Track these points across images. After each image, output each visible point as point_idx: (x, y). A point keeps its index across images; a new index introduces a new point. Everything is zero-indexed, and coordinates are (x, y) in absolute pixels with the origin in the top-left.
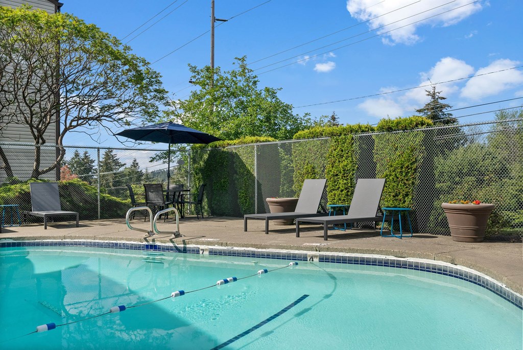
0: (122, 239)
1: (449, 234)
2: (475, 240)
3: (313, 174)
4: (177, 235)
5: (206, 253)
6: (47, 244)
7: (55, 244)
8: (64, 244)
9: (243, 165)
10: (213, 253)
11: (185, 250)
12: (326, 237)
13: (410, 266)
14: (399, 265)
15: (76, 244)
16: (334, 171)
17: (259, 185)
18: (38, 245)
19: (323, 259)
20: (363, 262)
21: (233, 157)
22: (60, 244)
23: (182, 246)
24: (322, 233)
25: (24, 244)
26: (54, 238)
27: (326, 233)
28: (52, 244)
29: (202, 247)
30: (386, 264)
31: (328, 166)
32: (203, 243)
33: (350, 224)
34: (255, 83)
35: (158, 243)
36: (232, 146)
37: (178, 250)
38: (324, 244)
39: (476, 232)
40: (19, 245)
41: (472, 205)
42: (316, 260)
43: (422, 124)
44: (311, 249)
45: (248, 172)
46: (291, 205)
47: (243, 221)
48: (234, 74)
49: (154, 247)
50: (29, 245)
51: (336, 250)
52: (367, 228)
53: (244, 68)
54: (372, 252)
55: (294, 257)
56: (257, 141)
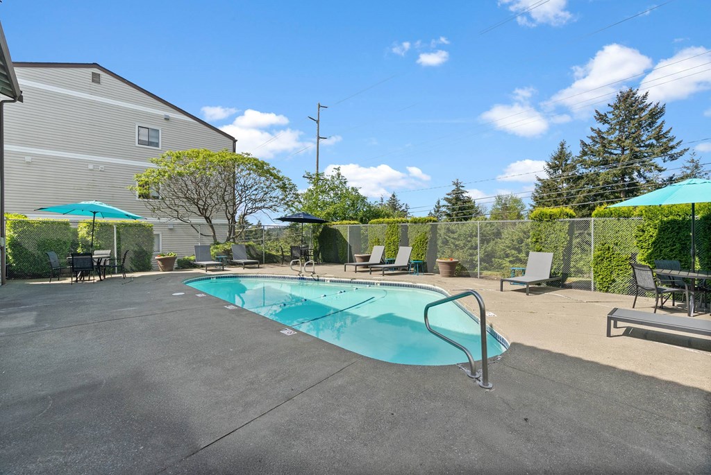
1: (439, 273)
2: (450, 276)
3: (378, 243)
4: (314, 273)
5: (328, 281)
6: (249, 277)
7: (253, 277)
8: (258, 277)
9: (342, 236)
10: (331, 281)
11: (318, 280)
12: (384, 274)
13: (418, 287)
14: (414, 287)
15: (263, 277)
16: (389, 241)
17: (350, 247)
18: (245, 277)
19: (381, 284)
20: (399, 285)
21: (336, 232)
22: (255, 277)
23: (317, 278)
24: (381, 272)
25: (238, 277)
27: (383, 272)
28: (251, 277)
29: (326, 279)
30: (408, 286)
31: (386, 239)
32: (327, 277)
33: (396, 268)
34: (345, 182)
35: (305, 277)
36: (336, 225)
37: (315, 280)
38: (382, 277)
39: (450, 273)
40: (236, 277)
41: (449, 261)
42: (379, 285)
43: (431, 221)
44: (376, 280)
45: (345, 239)
46: (367, 259)
47: (344, 266)
48: (333, 177)
49: (304, 279)
50: (240, 277)
51: (387, 280)
52: (404, 270)
53: (339, 174)
54: (403, 281)
55: (369, 283)
56: (349, 224)
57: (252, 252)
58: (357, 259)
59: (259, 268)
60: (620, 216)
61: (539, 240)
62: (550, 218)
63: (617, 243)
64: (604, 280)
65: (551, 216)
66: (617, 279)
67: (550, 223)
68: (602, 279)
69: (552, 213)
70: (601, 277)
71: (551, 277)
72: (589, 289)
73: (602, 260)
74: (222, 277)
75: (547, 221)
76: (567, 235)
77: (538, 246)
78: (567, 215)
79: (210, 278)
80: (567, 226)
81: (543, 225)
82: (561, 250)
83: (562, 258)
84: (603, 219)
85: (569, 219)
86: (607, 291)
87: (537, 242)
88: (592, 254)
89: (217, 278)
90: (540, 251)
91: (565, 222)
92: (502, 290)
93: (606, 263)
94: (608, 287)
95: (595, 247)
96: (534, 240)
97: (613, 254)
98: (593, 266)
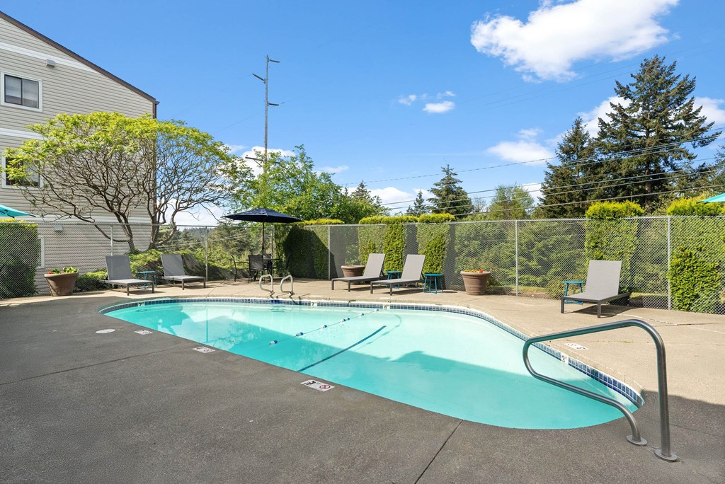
0: (253, 296)
2: (480, 294)
3: (374, 249)
4: (292, 294)
5: (316, 305)
6: (195, 301)
7: (201, 301)
8: (208, 300)
9: (319, 241)
10: (319, 304)
11: (300, 303)
12: (392, 293)
13: (444, 310)
14: (438, 309)
15: (217, 300)
16: (389, 248)
17: (332, 256)
18: (188, 301)
19: (392, 307)
20: (417, 308)
21: (311, 235)
22: (205, 300)
23: (299, 300)
24: (389, 290)
25: (178, 301)
26: (200, 296)
27: (391, 290)
28: (198, 301)
29: (312, 301)
30: (430, 309)
31: (386, 244)
32: (313, 299)
33: (401, 285)
34: (310, 167)
35: (280, 299)
36: (310, 225)
37: (295, 303)
38: (388, 297)
39: (480, 289)
40: (175, 301)
41: (478, 273)
42: (388, 308)
43: (449, 220)
44: (385, 301)
45: (323, 245)
46: (359, 272)
47: (331, 282)
48: (294, 159)
49: (277, 302)
50: (182, 301)
51: (401, 301)
52: (412, 287)
53: (303, 155)
54: (422, 302)
55: (374, 306)
56: (330, 224)
57: (189, 265)
58: (345, 273)
59: (205, 287)
60: (704, 213)
61: (599, 245)
62: (614, 216)
63: (701, 248)
64: (685, 295)
65: (614, 213)
66: (701, 294)
67: (614, 223)
68: (682, 294)
69: (615, 209)
70: (681, 291)
71: (619, 293)
72: (666, 307)
73: (682, 270)
74: (153, 303)
75: (610, 220)
76: (636, 238)
77: (597, 253)
78: (635, 212)
79: (136, 305)
80: (635, 227)
81: (604, 224)
82: (628, 257)
83: (629, 268)
84: (682, 218)
85: (637, 217)
86: (688, 310)
87: (596, 247)
88: (669, 262)
89: (146, 303)
90: (601, 258)
91: (633, 221)
92: (563, 312)
93: (686, 274)
94: (690, 304)
95: (672, 254)
96: (593, 244)
97: (696, 262)
98: (670, 277)
